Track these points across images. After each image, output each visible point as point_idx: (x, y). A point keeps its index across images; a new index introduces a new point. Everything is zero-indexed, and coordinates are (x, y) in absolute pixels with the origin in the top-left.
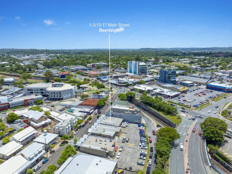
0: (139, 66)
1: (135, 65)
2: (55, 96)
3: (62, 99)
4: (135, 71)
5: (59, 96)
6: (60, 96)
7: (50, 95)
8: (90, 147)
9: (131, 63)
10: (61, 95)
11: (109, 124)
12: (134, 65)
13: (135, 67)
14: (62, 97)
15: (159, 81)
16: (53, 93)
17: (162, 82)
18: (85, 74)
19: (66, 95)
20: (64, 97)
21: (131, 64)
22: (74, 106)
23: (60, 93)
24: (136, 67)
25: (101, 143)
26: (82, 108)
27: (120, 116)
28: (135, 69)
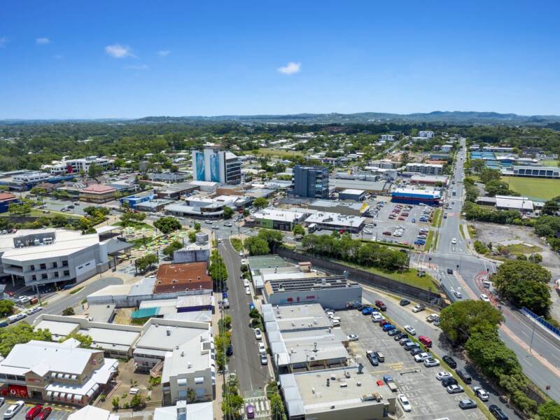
0: (226, 161)
1: (214, 160)
2: (45, 277)
3: (73, 282)
4: (214, 174)
5: (61, 274)
6: (67, 273)
7: (27, 277)
8: (333, 407)
9: (203, 155)
10: (70, 268)
11: (302, 327)
12: (211, 159)
13: (213, 164)
14: (71, 277)
15: (293, 196)
16: (37, 267)
17: (301, 196)
18: (70, 195)
19: (84, 265)
20: (78, 273)
21: (201, 158)
22: (144, 297)
23: (65, 264)
24: (217, 165)
25: (346, 386)
26: (176, 298)
27: (308, 298)
28: (214, 171)
